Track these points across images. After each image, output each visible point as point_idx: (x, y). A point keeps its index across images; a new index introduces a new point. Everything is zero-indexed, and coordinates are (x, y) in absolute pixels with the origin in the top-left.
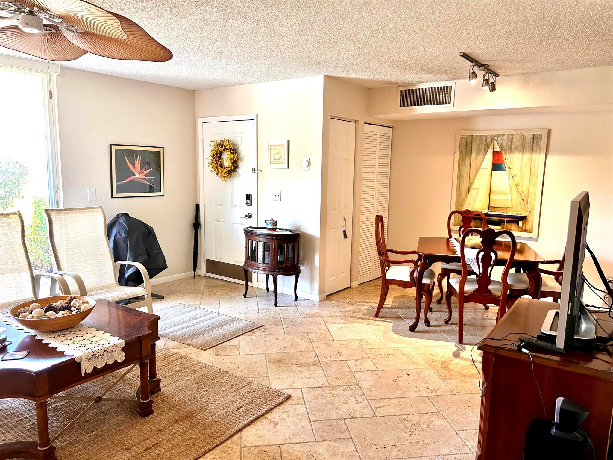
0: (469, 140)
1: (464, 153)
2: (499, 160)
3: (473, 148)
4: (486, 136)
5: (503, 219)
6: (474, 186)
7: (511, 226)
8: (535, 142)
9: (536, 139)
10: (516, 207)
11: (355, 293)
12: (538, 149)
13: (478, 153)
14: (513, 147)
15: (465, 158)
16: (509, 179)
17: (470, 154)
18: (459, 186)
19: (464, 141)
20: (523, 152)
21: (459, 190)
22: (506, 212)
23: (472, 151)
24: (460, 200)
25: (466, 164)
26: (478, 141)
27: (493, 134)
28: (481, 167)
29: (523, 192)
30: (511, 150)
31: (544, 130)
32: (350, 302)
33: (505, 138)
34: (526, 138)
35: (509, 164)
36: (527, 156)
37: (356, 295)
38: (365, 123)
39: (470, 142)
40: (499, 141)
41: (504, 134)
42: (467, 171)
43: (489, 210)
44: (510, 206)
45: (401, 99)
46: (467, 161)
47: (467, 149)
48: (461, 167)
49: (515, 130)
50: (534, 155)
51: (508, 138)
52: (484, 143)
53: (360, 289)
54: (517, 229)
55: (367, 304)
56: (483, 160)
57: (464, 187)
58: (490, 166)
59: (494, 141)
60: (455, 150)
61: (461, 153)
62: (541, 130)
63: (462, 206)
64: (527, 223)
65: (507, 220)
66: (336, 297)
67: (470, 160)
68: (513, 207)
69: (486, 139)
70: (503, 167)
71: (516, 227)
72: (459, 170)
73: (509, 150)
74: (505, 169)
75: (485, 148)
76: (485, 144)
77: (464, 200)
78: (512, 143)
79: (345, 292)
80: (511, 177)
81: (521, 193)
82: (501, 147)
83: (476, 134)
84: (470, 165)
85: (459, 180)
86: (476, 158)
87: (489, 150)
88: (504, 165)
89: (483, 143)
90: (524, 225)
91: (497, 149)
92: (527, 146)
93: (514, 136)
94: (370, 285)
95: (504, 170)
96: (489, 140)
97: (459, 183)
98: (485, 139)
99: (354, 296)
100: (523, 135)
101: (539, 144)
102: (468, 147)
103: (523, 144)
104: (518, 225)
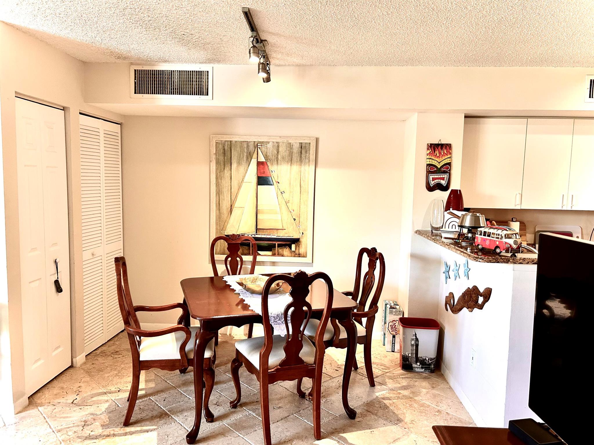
0: (227, 146)
1: (222, 163)
2: (264, 172)
3: (232, 156)
4: (248, 143)
5: (274, 243)
6: (237, 204)
7: (283, 251)
8: (303, 152)
9: (303, 148)
10: (287, 227)
11: (82, 376)
12: (307, 161)
13: (239, 163)
14: (279, 157)
15: (224, 169)
16: (277, 195)
17: (230, 164)
18: (219, 204)
19: (221, 146)
20: (291, 163)
21: (219, 210)
22: (276, 235)
23: (232, 161)
24: (221, 222)
25: (226, 177)
26: (238, 149)
27: (256, 140)
28: (244, 181)
29: (293, 210)
30: (277, 161)
31: (312, 138)
32: (75, 402)
33: (270, 146)
34: (294, 147)
35: (276, 178)
36: (295, 168)
37: (84, 382)
38: (80, 113)
39: (229, 150)
40: (263, 149)
41: (269, 141)
42: (227, 185)
43: (257, 233)
44: (281, 228)
45: (135, 83)
46: (227, 173)
47: (226, 158)
48: (220, 180)
49: (280, 137)
50: (303, 168)
51: (273, 146)
52: (246, 150)
53: (88, 366)
54: (289, 254)
55: (105, 397)
56: (246, 173)
57: (225, 205)
58: (255, 180)
59: (257, 150)
60: (210, 159)
61: (218, 162)
62: (308, 138)
63: (224, 229)
64: (300, 246)
65: (278, 244)
66: (47, 394)
67: (230, 172)
68: (284, 228)
69: (248, 146)
70: (270, 181)
71: (289, 252)
72: (218, 185)
73: (275, 160)
74: (272, 183)
75: (247, 158)
76: (247, 153)
77: (226, 222)
78: (278, 153)
79: (64, 379)
80: (279, 193)
81: (292, 211)
82: (266, 157)
83: (234, 139)
84: (231, 178)
85: (218, 197)
86: (237, 169)
87: (252, 160)
88: (270, 179)
89: (244, 151)
90: (298, 248)
91: (262, 159)
92: (296, 156)
93: (280, 144)
94: (104, 354)
95: (272, 185)
96: (251, 148)
97: (218, 201)
98: (246, 146)
99: (79, 385)
100: (290, 144)
101: (307, 154)
102: (226, 155)
103: (291, 154)
104: (291, 248)
